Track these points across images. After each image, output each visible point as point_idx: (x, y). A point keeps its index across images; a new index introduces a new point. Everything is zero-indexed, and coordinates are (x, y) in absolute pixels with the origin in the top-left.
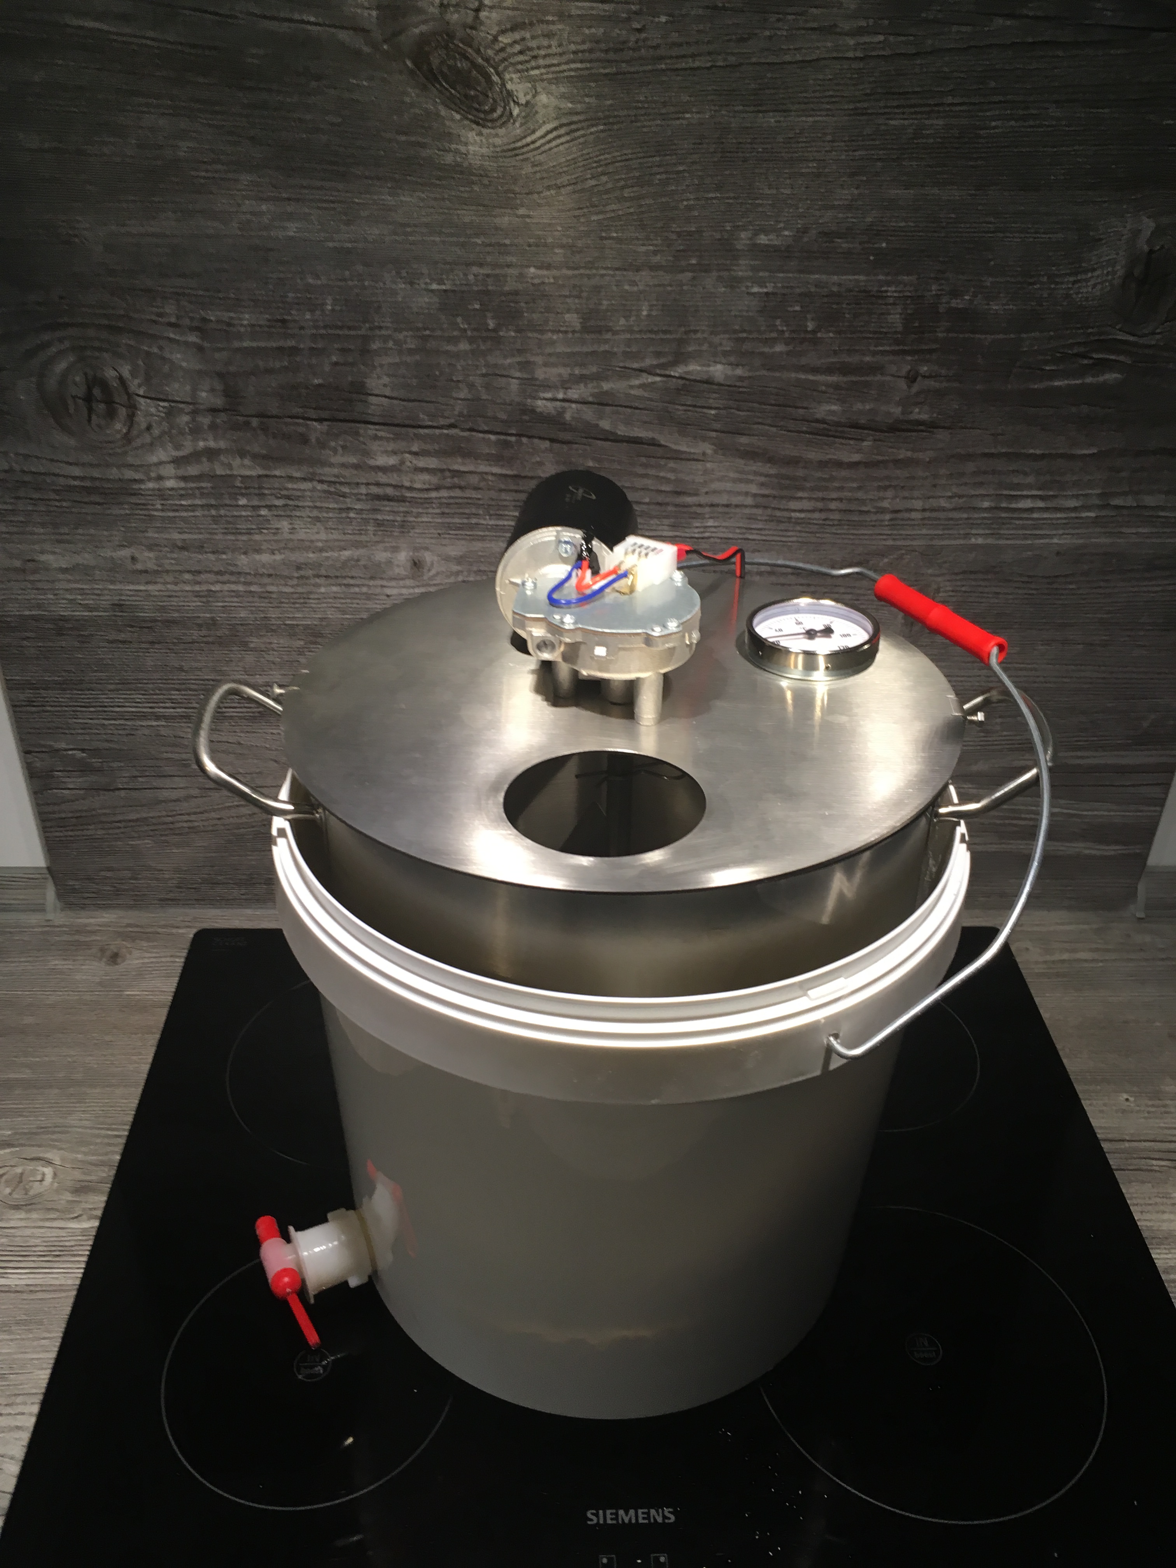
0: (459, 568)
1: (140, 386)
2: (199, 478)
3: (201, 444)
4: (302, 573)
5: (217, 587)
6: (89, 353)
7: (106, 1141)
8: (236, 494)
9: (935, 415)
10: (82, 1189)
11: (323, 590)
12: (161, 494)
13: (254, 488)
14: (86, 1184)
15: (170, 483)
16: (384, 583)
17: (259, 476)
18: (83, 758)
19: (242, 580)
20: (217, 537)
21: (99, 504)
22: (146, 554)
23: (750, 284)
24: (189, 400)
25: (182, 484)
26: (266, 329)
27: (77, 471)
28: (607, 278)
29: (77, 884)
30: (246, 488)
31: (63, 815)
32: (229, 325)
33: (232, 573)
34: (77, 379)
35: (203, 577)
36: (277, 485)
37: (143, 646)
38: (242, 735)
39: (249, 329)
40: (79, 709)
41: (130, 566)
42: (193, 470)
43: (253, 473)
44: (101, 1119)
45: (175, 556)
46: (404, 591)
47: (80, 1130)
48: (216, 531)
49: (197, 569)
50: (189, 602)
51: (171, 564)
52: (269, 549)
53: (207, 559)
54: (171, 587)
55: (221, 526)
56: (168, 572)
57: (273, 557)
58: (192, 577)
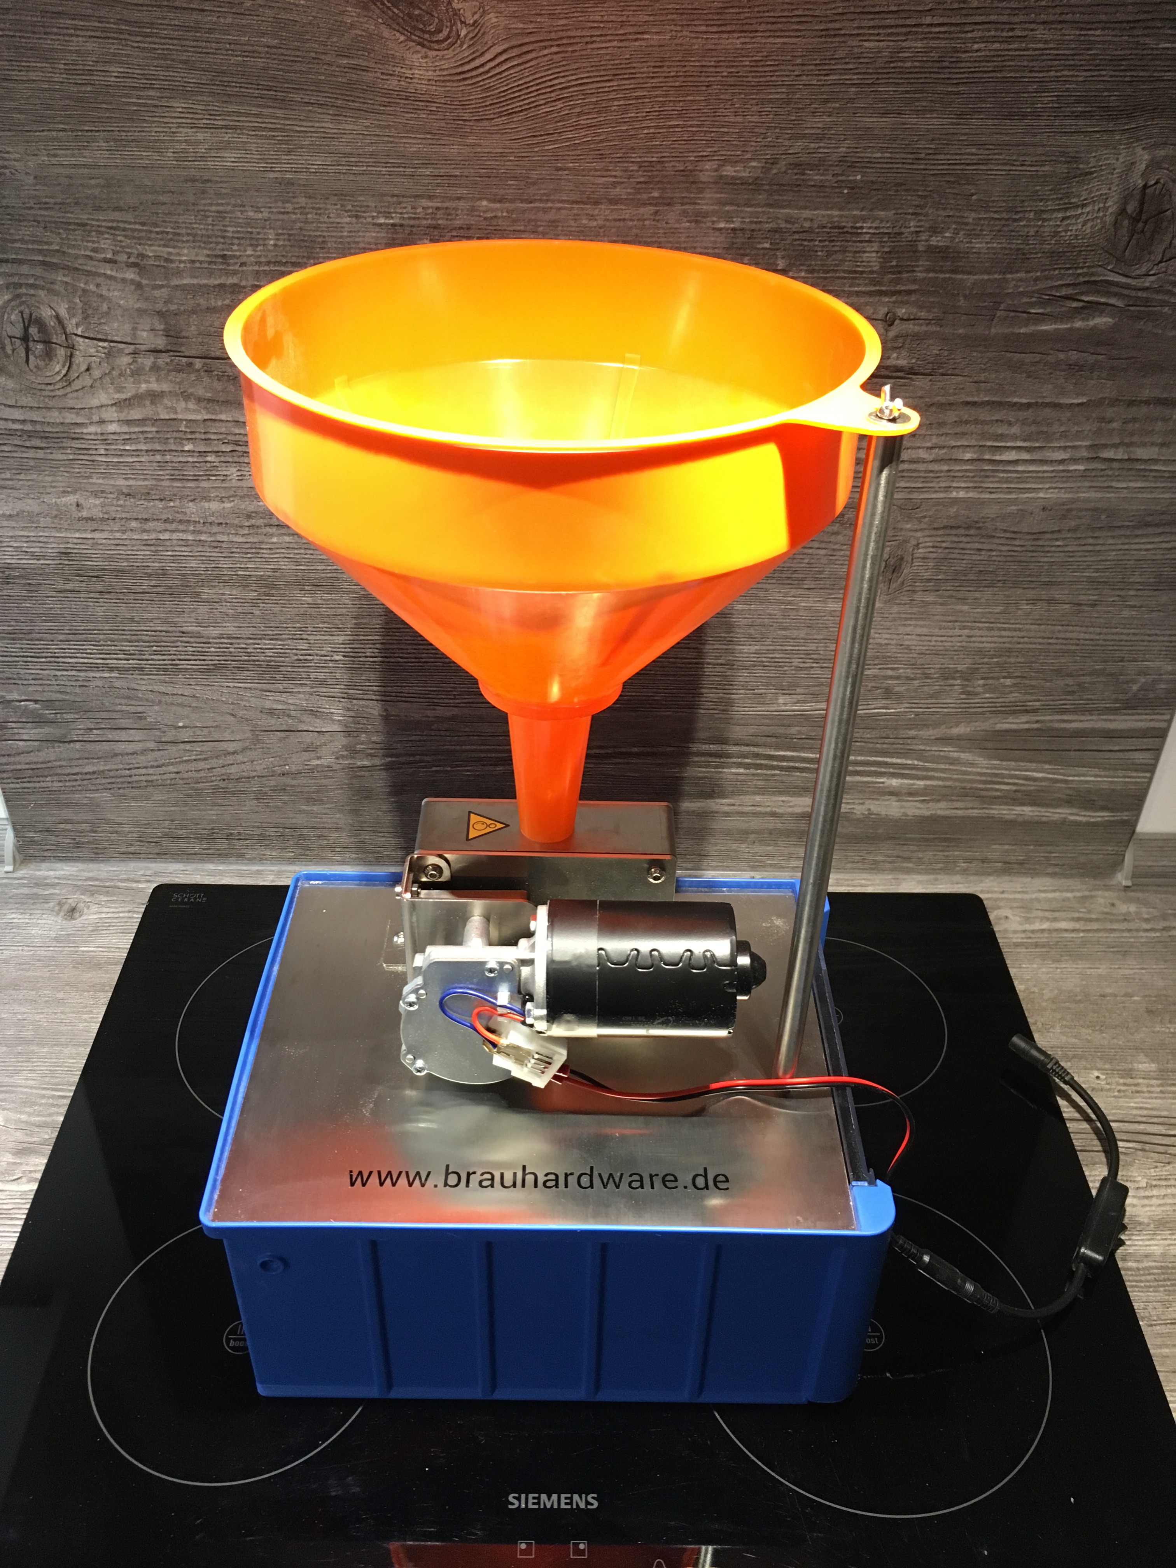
1: (77, 325)
2: (142, 421)
3: (144, 386)
4: (253, 522)
5: (166, 536)
6: (23, 290)
7: (51, 1101)
8: (181, 439)
9: (914, 361)
10: (23, 1151)
11: (275, 540)
12: (104, 439)
13: (200, 433)
14: (29, 1146)
15: (113, 428)
17: (205, 420)
18: (36, 709)
19: (192, 528)
20: (164, 484)
21: (41, 448)
22: (91, 501)
23: (715, 219)
24: (128, 340)
25: (125, 429)
26: (206, 265)
27: (17, 414)
28: (563, 211)
29: (37, 837)
30: (192, 433)
31: (19, 767)
32: (167, 260)
33: (180, 521)
34: (13, 317)
35: (151, 525)
36: (223, 430)
37: (92, 595)
38: (198, 688)
39: (188, 265)
40: (29, 659)
41: (76, 514)
42: (136, 414)
43: (199, 417)
44: (47, 1079)
45: (121, 502)
47: (25, 1090)
48: (162, 478)
49: (145, 516)
50: (137, 550)
51: (117, 511)
52: (217, 496)
53: (154, 506)
54: (118, 535)
55: (168, 472)
56: (114, 519)
57: (222, 505)
58: (140, 525)
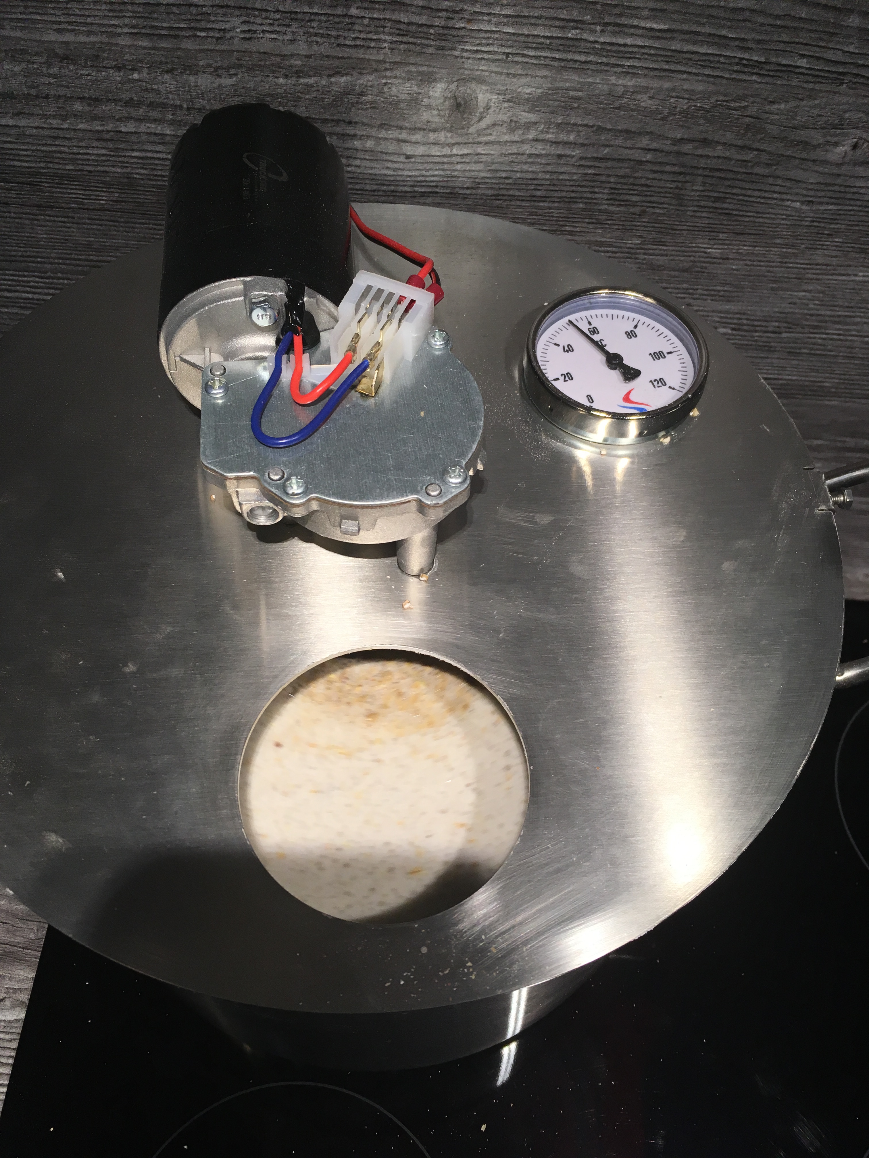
0: (532, 117)
5: (129, 127)
16: (404, 135)
35: (104, 108)
45: (54, 70)
46: (435, 151)
48: (119, 30)
49: (93, 94)
50: (87, 148)
51: (50, 83)
52: (209, 66)
53: (107, 78)
54: (55, 122)
55: (127, 21)
56: (47, 97)
57: (218, 81)
58: (87, 108)
